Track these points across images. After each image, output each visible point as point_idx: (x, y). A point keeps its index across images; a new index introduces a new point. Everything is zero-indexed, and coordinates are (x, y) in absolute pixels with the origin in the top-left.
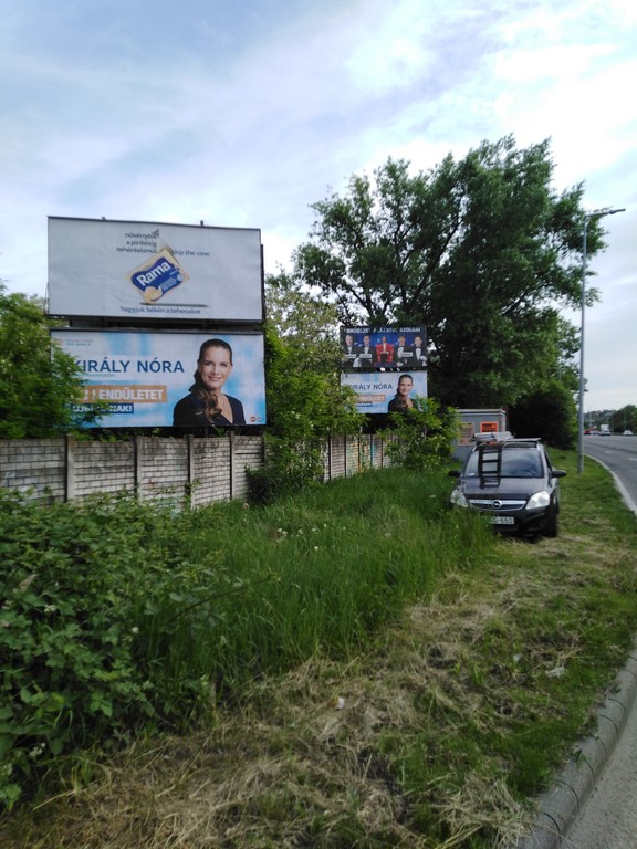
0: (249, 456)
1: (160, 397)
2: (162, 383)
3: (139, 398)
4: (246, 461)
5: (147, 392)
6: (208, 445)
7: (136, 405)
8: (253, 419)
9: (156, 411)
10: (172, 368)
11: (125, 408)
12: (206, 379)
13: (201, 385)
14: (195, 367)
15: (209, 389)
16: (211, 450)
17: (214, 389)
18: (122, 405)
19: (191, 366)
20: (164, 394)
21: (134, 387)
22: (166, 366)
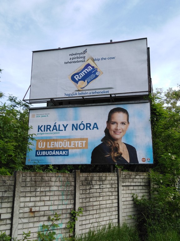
0: (135, 188)
1: (84, 146)
2: (85, 137)
3: (72, 146)
4: (133, 192)
5: (77, 142)
6: (95, 178)
7: (70, 151)
8: (144, 160)
9: (81, 154)
10: (91, 127)
11: (64, 152)
12: (112, 133)
13: (109, 137)
14: (105, 126)
15: (114, 140)
16: (98, 183)
17: (117, 140)
18: (62, 151)
19: (103, 125)
20: (86, 144)
21: (70, 140)
22: (88, 126)
